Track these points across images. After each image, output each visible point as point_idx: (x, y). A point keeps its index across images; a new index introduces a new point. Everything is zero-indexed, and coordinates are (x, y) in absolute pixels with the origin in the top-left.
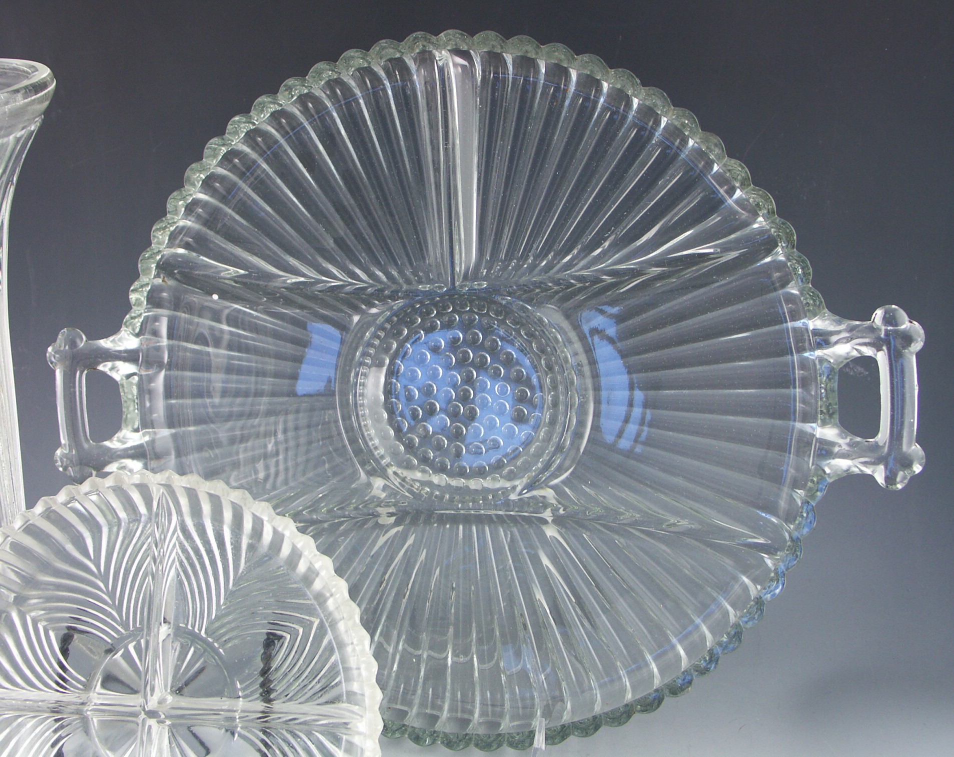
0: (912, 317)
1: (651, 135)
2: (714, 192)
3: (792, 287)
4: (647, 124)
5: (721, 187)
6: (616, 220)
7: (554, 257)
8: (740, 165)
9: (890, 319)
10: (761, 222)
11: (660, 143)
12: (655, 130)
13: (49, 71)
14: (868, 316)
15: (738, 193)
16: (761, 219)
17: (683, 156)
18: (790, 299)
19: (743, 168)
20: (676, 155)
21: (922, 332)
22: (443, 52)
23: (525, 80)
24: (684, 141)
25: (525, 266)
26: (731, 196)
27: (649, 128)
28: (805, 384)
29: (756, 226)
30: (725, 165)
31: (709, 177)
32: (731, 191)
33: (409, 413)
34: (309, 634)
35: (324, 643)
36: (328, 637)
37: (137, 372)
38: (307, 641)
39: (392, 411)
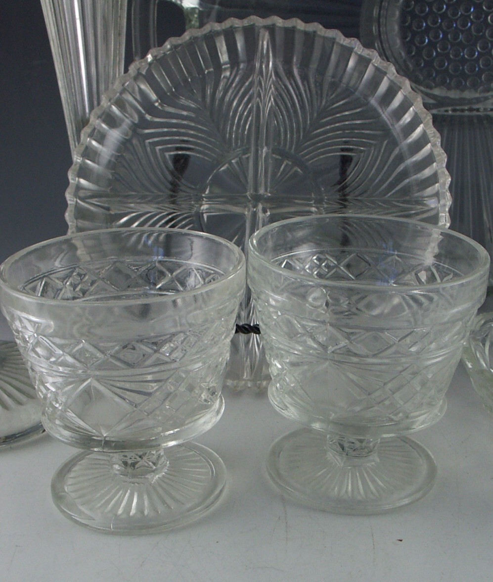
33: (417, 40)
34: (380, 151)
35: (392, 157)
36: (396, 151)
37: (197, 6)
38: (377, 157)
39: (404, 38)
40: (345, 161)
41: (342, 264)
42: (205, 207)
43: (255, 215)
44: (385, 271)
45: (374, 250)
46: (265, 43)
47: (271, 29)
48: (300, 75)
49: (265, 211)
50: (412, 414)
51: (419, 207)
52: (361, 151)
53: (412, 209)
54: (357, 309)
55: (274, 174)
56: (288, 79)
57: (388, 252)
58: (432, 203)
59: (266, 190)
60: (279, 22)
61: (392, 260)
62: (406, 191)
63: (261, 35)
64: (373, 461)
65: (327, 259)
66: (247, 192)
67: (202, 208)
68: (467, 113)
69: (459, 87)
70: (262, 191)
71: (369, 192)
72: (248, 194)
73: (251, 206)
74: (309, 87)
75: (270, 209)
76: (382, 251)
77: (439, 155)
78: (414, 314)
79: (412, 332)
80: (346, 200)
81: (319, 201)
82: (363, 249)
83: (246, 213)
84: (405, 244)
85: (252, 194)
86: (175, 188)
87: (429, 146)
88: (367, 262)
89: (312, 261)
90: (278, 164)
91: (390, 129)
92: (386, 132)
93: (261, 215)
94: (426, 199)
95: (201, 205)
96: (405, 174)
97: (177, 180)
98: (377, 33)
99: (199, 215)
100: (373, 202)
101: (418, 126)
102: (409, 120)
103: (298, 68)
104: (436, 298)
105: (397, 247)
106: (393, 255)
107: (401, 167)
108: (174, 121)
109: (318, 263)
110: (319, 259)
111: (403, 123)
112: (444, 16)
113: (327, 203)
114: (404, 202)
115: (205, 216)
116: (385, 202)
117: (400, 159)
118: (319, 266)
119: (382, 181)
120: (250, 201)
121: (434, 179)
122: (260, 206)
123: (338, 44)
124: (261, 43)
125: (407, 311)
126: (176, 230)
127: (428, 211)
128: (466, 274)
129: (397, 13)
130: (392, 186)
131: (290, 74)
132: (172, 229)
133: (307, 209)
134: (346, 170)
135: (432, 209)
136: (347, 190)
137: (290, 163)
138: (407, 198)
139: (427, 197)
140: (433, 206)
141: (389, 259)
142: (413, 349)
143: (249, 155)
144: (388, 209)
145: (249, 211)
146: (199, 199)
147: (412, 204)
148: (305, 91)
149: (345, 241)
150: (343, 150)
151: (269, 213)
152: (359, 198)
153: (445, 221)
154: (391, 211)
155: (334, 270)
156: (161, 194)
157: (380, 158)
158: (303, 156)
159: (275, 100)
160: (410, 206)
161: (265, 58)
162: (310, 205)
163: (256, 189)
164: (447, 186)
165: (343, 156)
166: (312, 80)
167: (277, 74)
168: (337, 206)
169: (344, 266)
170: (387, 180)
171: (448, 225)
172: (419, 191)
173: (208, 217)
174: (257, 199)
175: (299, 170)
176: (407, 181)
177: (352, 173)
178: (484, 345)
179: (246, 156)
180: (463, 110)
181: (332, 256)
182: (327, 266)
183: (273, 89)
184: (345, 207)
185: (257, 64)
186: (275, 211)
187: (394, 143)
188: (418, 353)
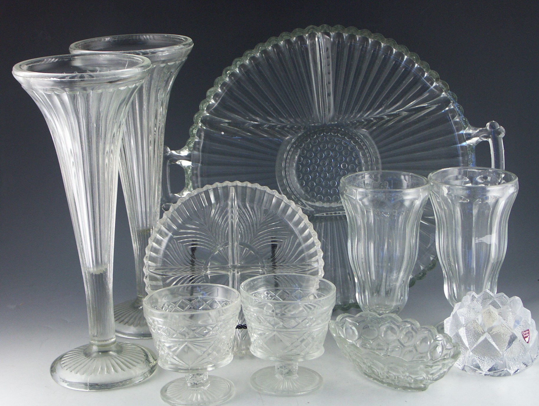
0: (500, 125)
1: (400, 63)
2: (426, 84)
3: (457, 119)
4: (398, 59)
5: (428, 82)
6: (387, 97)
7: (363, 113)
8: (436, 73)
9: (492, 126)
10: (444, 94)
11: (404, 67)
12: (402, 62)
13: (191, 40)
14: (485, 126)
15: (434, 84)
16: (443, 93)
17: (413, 71)
18: (456, 123)
19: (437, 74)
20: (410, 71)
21: (504, 130)
22: (319, 33)
23: (350, 44)
24: (414, 65)
25: (352, 116)
26: (432, 85)
27: (399, 61)
28: (463, 155)
29: (442, 96)
30: (430, 73)
31: (423, 79)
32: (432, 84)
33: (306, 178)
34: (290, 241)
35: (296, 243)
36: (298, 241)
37: (191, 165)
38: (289, 243)
39: (298, 177)
40: (274, 247)
41: (277, 294)
42: (208, 272)
43: (234, 275)
44: (295, 296)
45: (290, 288)
46: (233, 194)
47: (236, 187)
48: (250, 207)
49: (238, 273)
50: (310, 352)
51: (309, 267)
52: (281, 242)
53: (306, 268)
54: (285, 312)
55: (241, 254)
56: (244, 209)
57: (296, 288)
58: (315, 265)
59: (238, 263)
60: (239, 183)
61: (298, 292)
62: (303, 259)
63: (231, 189)
64: (296, 376)
65: (270, 293)
66: (228, 264)
67: (207, 272)
68: (333, 215)
69: (329, 201)
70: (236, 263)
71: (286, 261)
72: (229, 265)
73: (232, 270)
74: (254, 212)
75: (240, 271)
76: (294, 288)
77: (317, 242)
78: (308, 313)
79: (307, 318)
80: (275, 266)
81: (263, 267)
82: (285, 288)
83: (229, 274)
84: (304, 285)
85: (232, 265)
86: (193, 263)
87: (312, 238)
88: (287, 293)
89: (264, 294)
90: (242, 250)
91: (294, 231)
92: (292, 232)
93: (236, 274)
94: (313, 263)
95: (207, 271)
96: (302, 252)
97: (194, 259)
98: (285, 175)
99: (206, 276)
100: (288, 266)
101: (306, 229)
102: (302, 226)
103: (248, 204)
104: (317, 306)
105: (300, 286)
106: (298, 290)
107: (300, 248)
108: (189, 231)
109: (267, 295)
110: (267, 293)
111: (300, 227)
112: (318, 165)
113: (266, 268)
114: (302, 265)
115: (209, 276)
116: (293, 266)
117: (299, 244)
118: (267, 296)
119: (292, 255)
120: (230, 268)
121: (315, 254)
122: (236, 271)
123: (267, 193)
124: (231, 194)
125: (306, 311)
126: (194, 284)
127: (314, 269)
128: (327, 295)
129: (295, 165)
130: (296, 257)
131: (245, 207)
132: (192, 284)
133: (257, 270)
134: (275, 251)
135: (315, 268)
136: (276, 260)
137: (248, 249)
138: (304, 263)
139: (313, 262)
140: (316, 266)
141: (297, 292)
142: (307, 325)
143: (228, 246)
144: (296, 268)
145: (230, 273)
146: (206, 269)
147: (306, 266)
148: (253, 214)
149: (277, 285)
150: (272, 241)
151: (240, 273)
152: (281, 264)
153: (321, 273)
154: (297, 269)
155: (274, 298)
156: (182, 267)
157: (290, 244)
158: (254, 245)
159: (238, 219)
160: (305, 267)
161: (233, 200)
162: (259, 269)
163: (234, 262)
164: (322, 256)
165: (272, 244)
166: (255, 209)
167: (239, 207)
168: (271, 269)
169: (278, 296)
170: (294, 254)
171: (323, 275)
172: (309, 259)
173: (210, 276)
174: (234, 267)
175: (252, 252)
176: (303, 255)
177: (277, 252)
178: (343, 328)
179: (227, 247)
180: (331, 214)
181: (273, 292)
182: (271, 296)
183: (237, 214)
184: (275, 269)
185: (229, 203)
186: (242, 272)
187: (296, 237)
188: (310, 326)
